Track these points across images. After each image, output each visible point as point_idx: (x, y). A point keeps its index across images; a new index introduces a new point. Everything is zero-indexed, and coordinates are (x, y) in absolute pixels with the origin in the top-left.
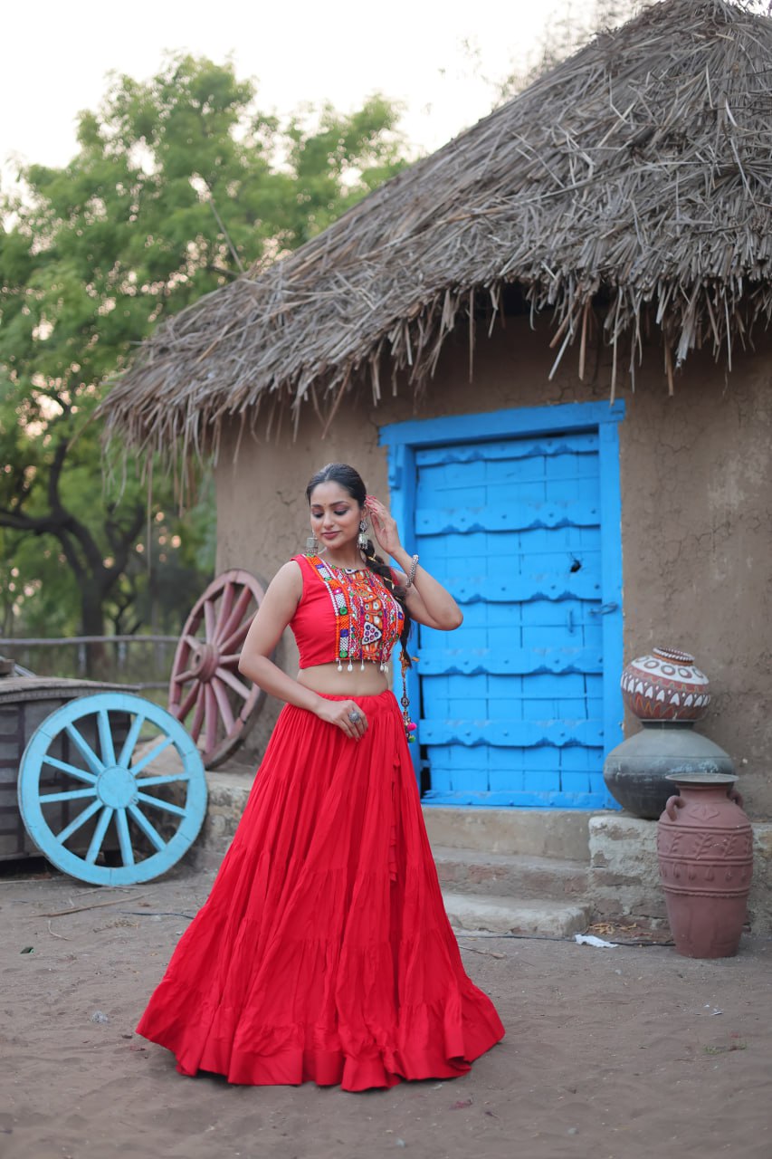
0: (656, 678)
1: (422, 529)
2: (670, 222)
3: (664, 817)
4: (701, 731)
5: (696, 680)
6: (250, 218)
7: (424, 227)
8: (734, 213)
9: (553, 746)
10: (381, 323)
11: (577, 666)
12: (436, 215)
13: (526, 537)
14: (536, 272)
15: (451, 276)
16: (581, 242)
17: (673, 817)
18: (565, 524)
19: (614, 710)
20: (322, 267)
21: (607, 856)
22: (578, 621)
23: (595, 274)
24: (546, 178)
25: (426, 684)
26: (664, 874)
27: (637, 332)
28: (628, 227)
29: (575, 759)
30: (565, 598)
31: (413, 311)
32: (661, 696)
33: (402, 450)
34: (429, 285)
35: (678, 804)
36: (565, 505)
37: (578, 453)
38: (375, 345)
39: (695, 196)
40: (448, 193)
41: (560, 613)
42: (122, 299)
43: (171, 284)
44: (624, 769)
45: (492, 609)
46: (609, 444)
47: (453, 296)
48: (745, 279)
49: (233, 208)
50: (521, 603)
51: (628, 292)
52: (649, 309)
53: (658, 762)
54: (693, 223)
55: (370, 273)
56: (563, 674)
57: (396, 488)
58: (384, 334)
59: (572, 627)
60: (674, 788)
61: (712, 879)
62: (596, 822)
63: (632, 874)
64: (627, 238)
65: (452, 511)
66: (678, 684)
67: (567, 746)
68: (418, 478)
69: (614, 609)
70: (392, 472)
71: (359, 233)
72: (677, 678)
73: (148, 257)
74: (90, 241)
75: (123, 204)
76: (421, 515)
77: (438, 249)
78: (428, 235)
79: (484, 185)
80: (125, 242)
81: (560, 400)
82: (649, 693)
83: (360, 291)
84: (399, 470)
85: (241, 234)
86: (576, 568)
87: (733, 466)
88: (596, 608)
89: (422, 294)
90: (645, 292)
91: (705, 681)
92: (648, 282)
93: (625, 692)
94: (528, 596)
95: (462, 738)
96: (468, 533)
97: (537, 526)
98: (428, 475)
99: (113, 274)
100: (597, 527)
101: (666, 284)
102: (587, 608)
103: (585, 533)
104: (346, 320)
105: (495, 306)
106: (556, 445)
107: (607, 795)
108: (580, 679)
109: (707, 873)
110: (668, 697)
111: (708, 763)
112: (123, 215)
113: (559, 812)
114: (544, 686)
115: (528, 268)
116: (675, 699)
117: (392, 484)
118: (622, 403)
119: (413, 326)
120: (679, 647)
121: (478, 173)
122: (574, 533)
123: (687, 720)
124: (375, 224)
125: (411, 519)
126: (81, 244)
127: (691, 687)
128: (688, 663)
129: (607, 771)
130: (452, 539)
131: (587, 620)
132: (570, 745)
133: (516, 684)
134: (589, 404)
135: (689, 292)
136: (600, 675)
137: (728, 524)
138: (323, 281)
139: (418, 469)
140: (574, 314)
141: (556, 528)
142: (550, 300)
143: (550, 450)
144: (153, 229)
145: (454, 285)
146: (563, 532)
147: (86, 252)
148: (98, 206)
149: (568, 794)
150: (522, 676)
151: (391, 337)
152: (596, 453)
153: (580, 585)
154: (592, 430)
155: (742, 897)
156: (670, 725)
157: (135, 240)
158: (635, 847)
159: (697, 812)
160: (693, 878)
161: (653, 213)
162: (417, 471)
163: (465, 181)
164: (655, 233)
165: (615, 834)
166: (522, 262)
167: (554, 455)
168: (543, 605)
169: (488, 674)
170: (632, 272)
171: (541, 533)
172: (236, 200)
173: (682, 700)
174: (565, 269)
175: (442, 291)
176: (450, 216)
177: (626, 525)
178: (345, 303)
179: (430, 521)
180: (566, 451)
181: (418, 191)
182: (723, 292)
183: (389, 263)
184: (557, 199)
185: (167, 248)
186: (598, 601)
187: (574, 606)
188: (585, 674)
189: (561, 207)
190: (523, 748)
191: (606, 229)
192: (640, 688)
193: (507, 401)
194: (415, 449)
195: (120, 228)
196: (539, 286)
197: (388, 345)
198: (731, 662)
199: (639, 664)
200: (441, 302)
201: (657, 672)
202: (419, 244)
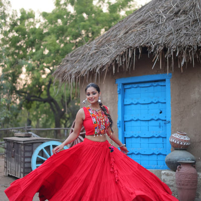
0: (177, 138)
1: (125, 103)
2: (181, 32)
3: (177, 171)
4: (189, 151)
5: (186, 139)
6: (97, 24)
7: (127, 32)
8: (196, 30)
9: (155, 154)
10: (114, 56)
11: (161, 136)
12: (130, 30)
13: (149, 105)
14: (149, 44)
15: (130, 45)
16: (160, 37)
17: (179, 171)
18: (158, 102)
19: (169, 146)
20: (103, 42)
21: (166, 180)
22: (161, 125)
23: (162, 45)
24: (155, 21)
25: (126, 139)
26: (177, 184)
27: (172, 58)
28: (171, 34)
29: (160, 157)
30: (158, 119)
31: (122, 53)
32: (178, 143)
33: (121, 84)
34: (126, 47)
35: (180, 168)
36: (158, 98)
37: (161, 86)
38: (113, 61)
39: (187, 26)
40: (132, 25)
41: (157, 123)
42: (66, 44)
43: (77, 40)
44: (169, 159)
45: (142, 122)
46: (168, 83)
47: (131, 50)
48: (197, 46)
49: (93, 21)
50: (148, 121)
51: (170, 49)
52: (175, 53)
53: (177, 158)
54: (187, 33)
55: (113, 44)
56: (158, 137)
57: (119, 94)
58: (115, 58)
59: (160, 127)
60: (180, 164)
61: (187, 185)
62: (163, 172)
63: (171, 184)
64: (171, 36)
65: (132, 99)
66: (182, 140)
67: (158, 154)
68: (125, 91)
69: (169, 122)
70: (118, 90)
71: (112, 34)
72: (182, 138)
73: (72, 34)
74: (58, 30)
75: (66, 20)
76: (125, 100)
77: (129, 38)
78: (127, 34)
79: (141, 23)
80: (67, 30)
81: (157, 73)
82: (175, 142)
83: (111, 48)
84: (120, 89)
85: (95, 28)
86: (161, 113)
87: (197, 89)
88: (165, 122)
89: (124, 49)
90: (174, 49)
91: (189, 139)
92: (174, 47)
93: (170, 142)
94: (150, 119)
95: (134, 152)
96: (136, 104)
97: (152, 103)
98: (127, 91)
99: (63, 38)
100: (165, 103)
101: (179, 47)
102: (163, 122)
103: (163, 104)
104: (108, 55)
105: (140, 52)
106: (156, 84)
107: (166, 165)
108: (162, 139)
109: (186, 183)
110: (180, 143)
111: (188, 158)
112: (65, 23)
113: (157, 170)
114: (154, 140)
115: (148, 43)
116: (181, 143)
117: (118, 93)
118: (171, 74)
119: (122, 57)
120: (184, 131)
121: (139, 20)
122: (161, 104)
123: (185, 148)
124: (115, 32)
125: (123, 101)
126: (55, 31)
127: (185, 140)
128: (185, 135)
129: (166, 160)
130: (132, 106)
131: (163, 125)
132: (159, 154)
133: (147, 139)
134: (163, 74)
135: (184, 49)
136: (166, 138)
137: (195, 103)
138: (103, 45)
139: (125, 89)
140: (158, 54)
141: (156, 103)
142: (152, 51)
143: (155, 85)
144: (73, 27)
145: (131, 47)
146: (158, 104)
147: (56, 33)
148: (59, 21)
149: (159, 166)
150: (148, 138)
151: (117, 59)
152: (165, 86)
153: (162, 116)
154: (164, 80)
155: (195, 189)
156: (180, 149)
157: (69, 30)
158: (172, 178)
159: (184, 169)
160: (183, 185)
161: (177, 30)
162: (124, 90)
163: (136, 22)
164: (177, 35)
165: (167, 175)
166: (146, 42)
167: (156, 86)
168: (153, 121)
169: (141, 137)
170: (171, 44)
171: (153, 104)
172: (94, 19)
173: (183, 144)
174: (155, 44)
175: (128, 49)
176: (133, 30)
177: (172, 102)
178: (108, 51)
179: (127, 101)
180: (158, 85)
181: (126, 24)
182: (192, 49)
183: (118, 41)
184: (156, 26)
185: (77, 31)
186: (166, 120)
187: (161, 121)
188: (163, 138)
189: (157, 28)
190: (149, 155)
191: (166, 34)
192: (173, 141)
193: (145, 73)
194: (124, 84)
195: (65, 26)
196: (150, 47)
197: (116, 61)
198: (196, 135)
199: (173, 135)
200: (128, 51)
201: (177, 137)
202: (125, 37)
